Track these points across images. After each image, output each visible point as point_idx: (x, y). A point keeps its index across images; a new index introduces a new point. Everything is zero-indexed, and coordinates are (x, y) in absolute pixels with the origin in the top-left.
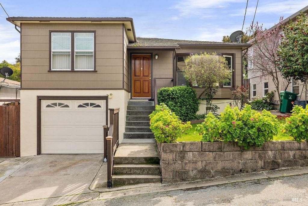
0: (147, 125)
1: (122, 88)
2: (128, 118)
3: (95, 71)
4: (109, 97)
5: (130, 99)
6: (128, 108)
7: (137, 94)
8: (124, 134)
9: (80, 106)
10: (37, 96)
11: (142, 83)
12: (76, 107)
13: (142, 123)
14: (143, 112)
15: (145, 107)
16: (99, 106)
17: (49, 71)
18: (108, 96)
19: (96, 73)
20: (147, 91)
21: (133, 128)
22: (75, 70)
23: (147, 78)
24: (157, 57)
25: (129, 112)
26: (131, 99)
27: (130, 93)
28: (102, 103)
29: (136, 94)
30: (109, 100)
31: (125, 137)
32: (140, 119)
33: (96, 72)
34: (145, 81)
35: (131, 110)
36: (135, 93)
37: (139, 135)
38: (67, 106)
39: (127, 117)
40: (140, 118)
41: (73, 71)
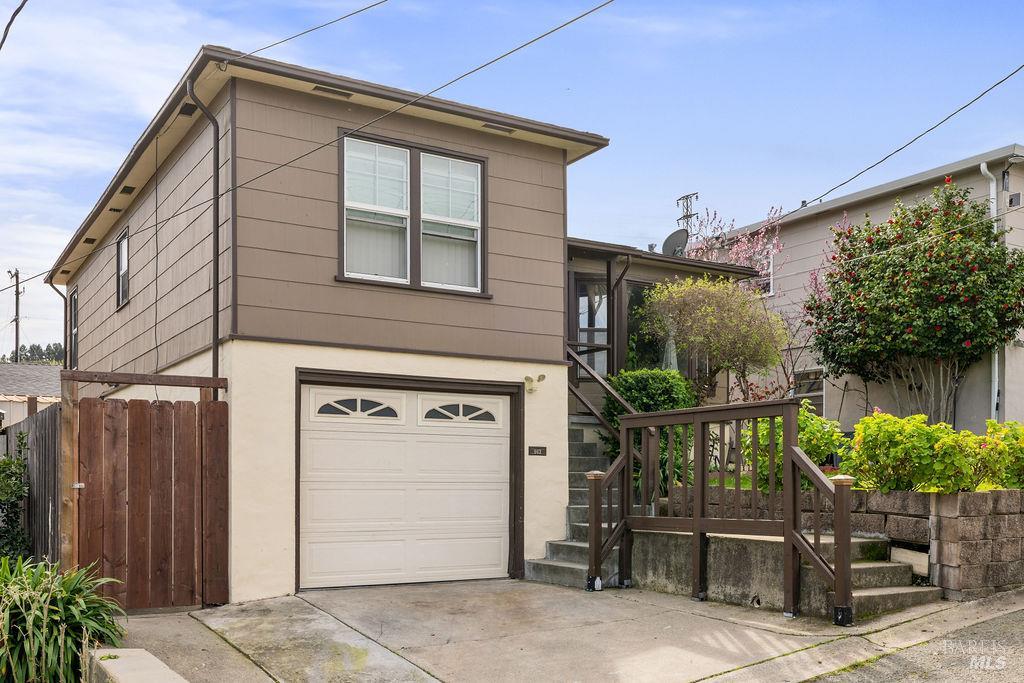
1: (562, 359)
3: (484, 296)
4: (529, 386)
9: (433, 414)
10: (297, 368)
12: (420, 420)
16: (488, 417)
17: (337, 279)
18: (524, 384)
19: (488, 301)
22: (424, 284)
28: (500, 406)
30: (528, 399)
33: (490, 298)
38: (390, 412)
41: (415, 288)
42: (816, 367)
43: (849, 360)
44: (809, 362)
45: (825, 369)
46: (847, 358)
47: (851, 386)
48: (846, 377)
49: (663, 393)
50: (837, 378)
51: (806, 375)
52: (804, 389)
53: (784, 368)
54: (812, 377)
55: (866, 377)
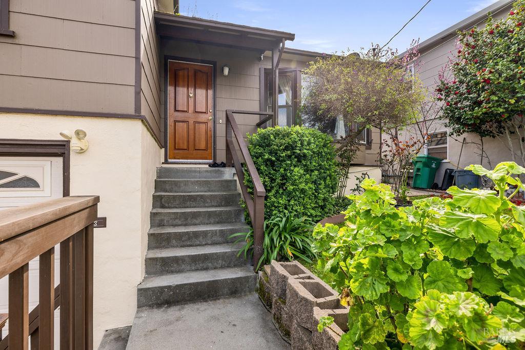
0: (220, 239)
1: (131, 111)
2: (158, 218)
3: (5, 33)
4: (75, 144)
5: (163, 163)
6: (159, 185)
7: (181, 152)
8: (139, 290)
11: (191, 127)
13: (205, 233)
14: (202, 196)
15: (207, 183)
18: (69, 142)
19: (10, 40)
20: (203, 146)
21: (176, 260)
23: (203, 118)
24: (226, 71)
25: (161, 197)
26: (166, 162)
27: (163, 149)
28: (45, 170)
29: (177, 151)
31: (143, 300)
32: (195, 220)
33: (11, 35)
34: (199, 123)
35: (166, 191)
36: (175, 149)
37: (199, 288)
39: (153, 215)
40: (195, 215)
42: (444, 129)
43: (472, 122)
44: (439, 127)
45: (449, 130)
46: (471, 119)
47: (468, 140)
48: (465, 135)
49: (286, 149)
50: (459, 135)
51: (435, 135)
52: (433, 143)
53: (421, 132)
54: (439, 136)
55: (482, 134)
